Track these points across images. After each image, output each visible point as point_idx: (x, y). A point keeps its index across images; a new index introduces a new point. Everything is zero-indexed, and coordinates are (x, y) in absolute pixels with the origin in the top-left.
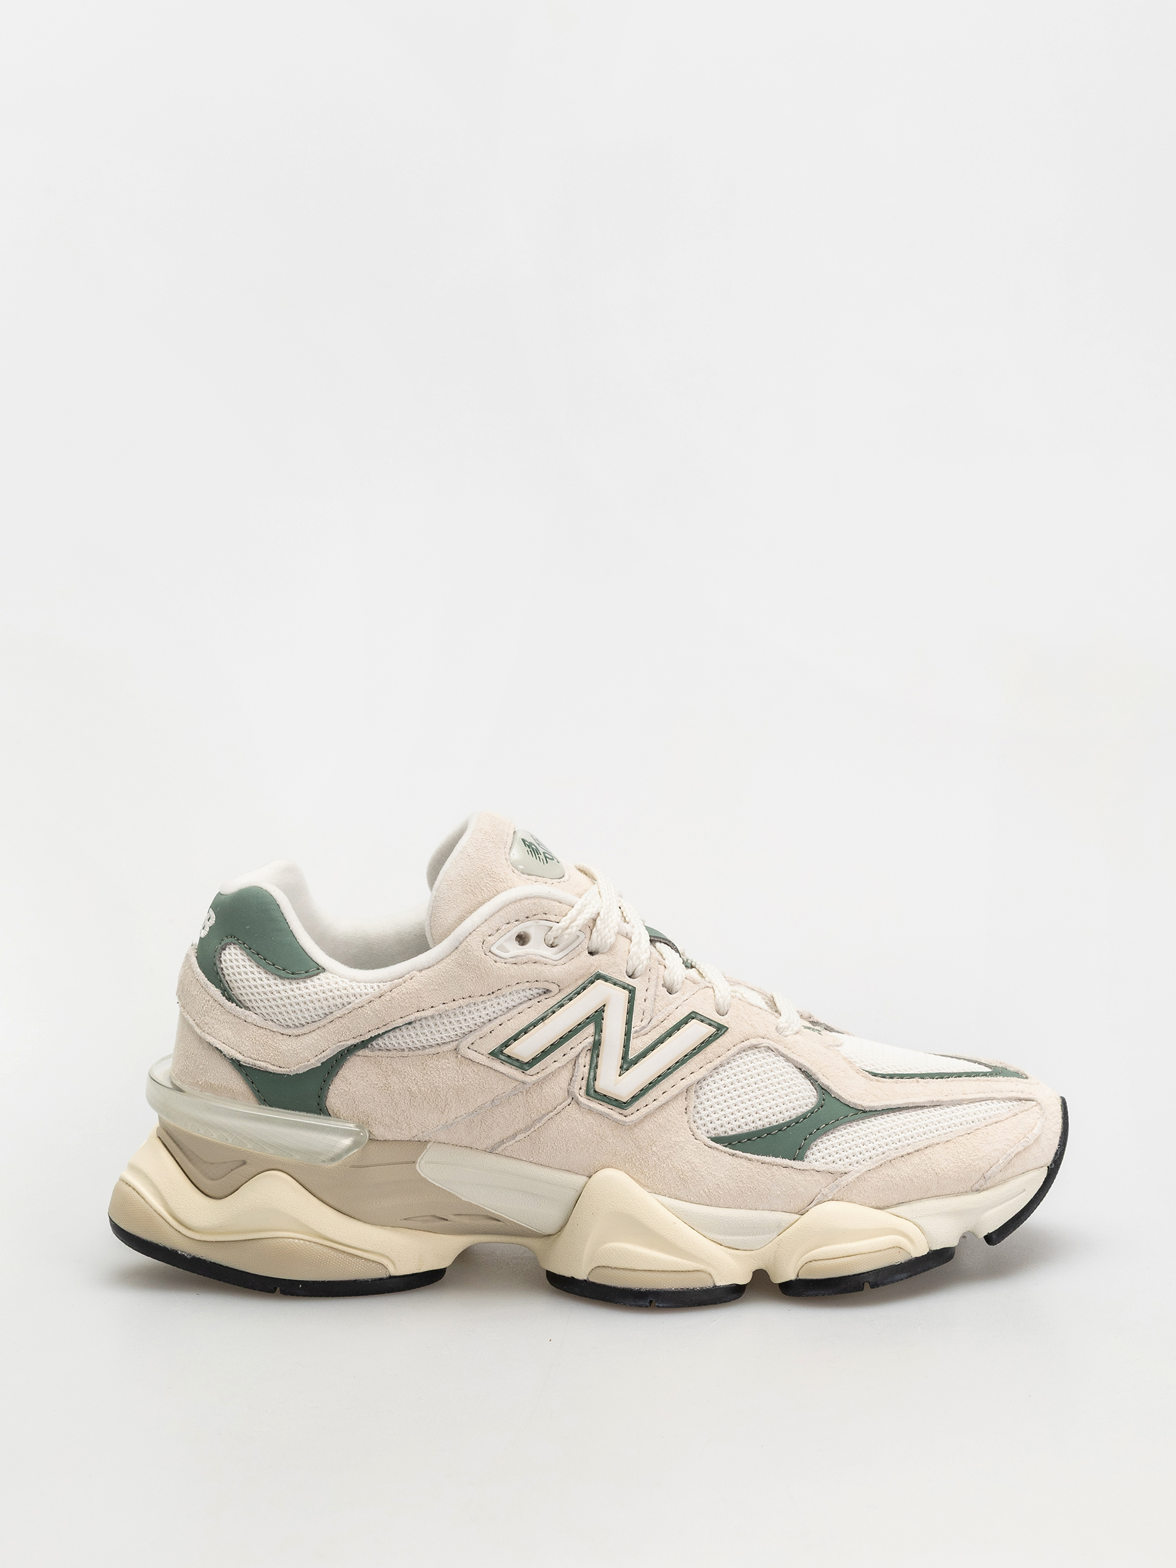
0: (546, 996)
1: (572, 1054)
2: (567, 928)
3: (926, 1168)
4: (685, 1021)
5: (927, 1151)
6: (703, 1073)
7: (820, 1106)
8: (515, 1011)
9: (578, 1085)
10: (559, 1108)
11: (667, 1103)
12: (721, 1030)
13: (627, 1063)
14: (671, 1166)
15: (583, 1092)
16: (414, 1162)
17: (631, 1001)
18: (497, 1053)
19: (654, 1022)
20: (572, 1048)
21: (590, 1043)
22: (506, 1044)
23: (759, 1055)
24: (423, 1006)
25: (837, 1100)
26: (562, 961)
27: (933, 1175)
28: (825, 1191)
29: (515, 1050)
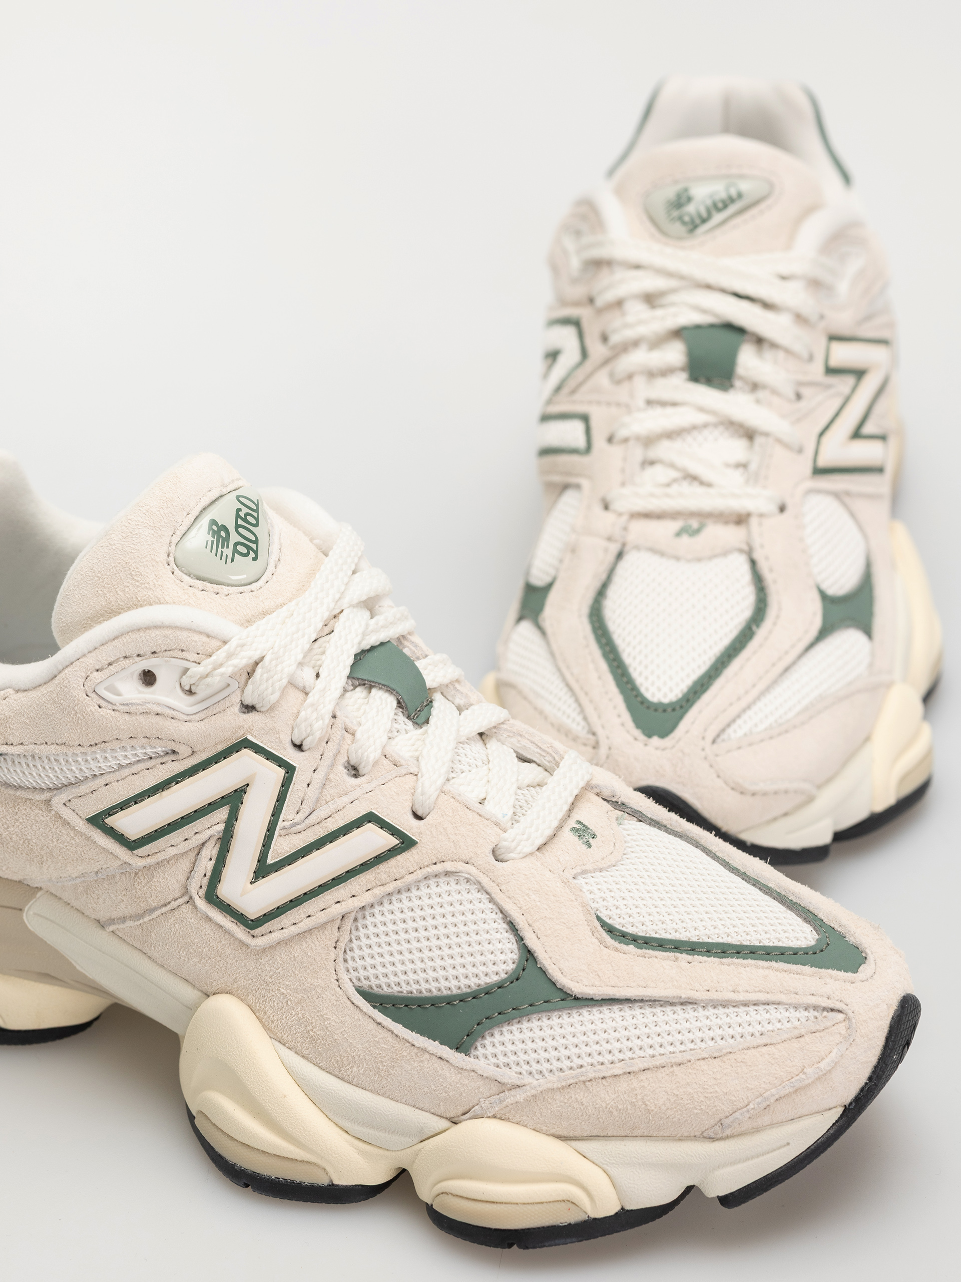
0: (172, 757)
1: (196, 841)
2: (207, 676)
3: (634, 1100)
4: (357, 824)
5: (643, 1076)
6: (366, 898)
7: (515, 978)
8: (126, 772)
9: (196, 883)
10: (174, 904)
11: (310, 931)
12: (406, 843)
13: (263, 870)
14: (300, 1015)
15: (202, 892)
16: (21, 910)
17: (286, 784)
18: (98, 821)
19: (313, 819)
20: (196, 833)
21: (219, 832)
22: (110, 812)
23: (453, 886)
24: (11, 739)
25: (543, 972)
26: (197, 717)
27: (643, 1111)
28: (485, 1104)
29: (119, 821)
